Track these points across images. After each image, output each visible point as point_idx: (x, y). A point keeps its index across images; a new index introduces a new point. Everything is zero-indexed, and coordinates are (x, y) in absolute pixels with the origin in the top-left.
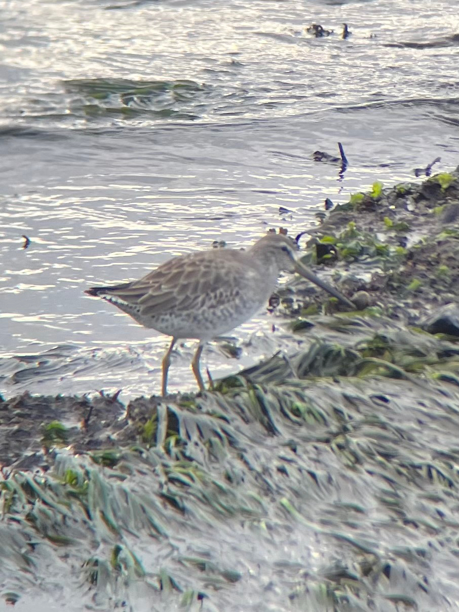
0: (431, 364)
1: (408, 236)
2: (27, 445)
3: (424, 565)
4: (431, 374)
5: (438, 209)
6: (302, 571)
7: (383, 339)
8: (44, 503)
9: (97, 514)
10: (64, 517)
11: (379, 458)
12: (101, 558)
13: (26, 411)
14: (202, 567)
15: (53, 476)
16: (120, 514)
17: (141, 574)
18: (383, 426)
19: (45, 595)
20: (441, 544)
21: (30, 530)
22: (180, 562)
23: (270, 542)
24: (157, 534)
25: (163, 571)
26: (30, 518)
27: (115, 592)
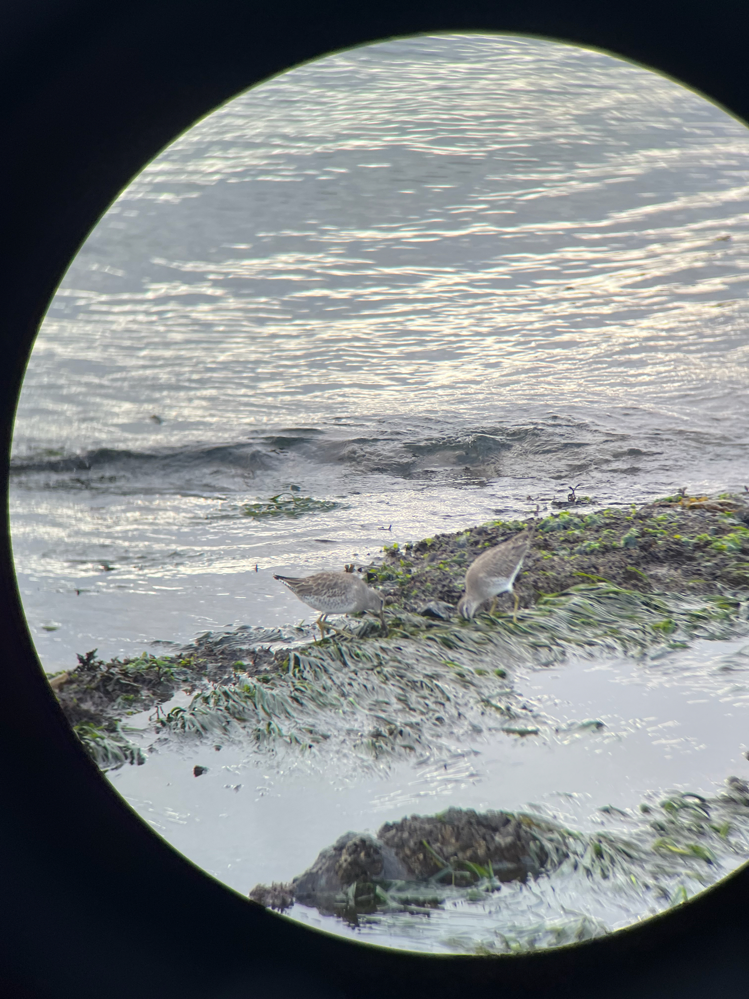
0: (422, 631)
1: (411, 568)
2: (225, 673)
3: (420, 730)
4: (422, 636)
5: (426, 555)
6: (359, 734)
7: (400, 619)
8: (234, 701)
9: (259, 707)
10: (244, 708)
11: (398, 678)
12: (262, 728)
13: (225, 656)
14: (311, 732)
15: (237, 687)
16: (271, 706)
17: (281, 736)
18: (400, 662)
19: (234, 746)
20: (427, 720)
21: (227, 715)
22: (300, 730)
23: (344, 719)
24: (288, 715)
25: (292, 734)
26: (227, 708)
27: (269, 744)
